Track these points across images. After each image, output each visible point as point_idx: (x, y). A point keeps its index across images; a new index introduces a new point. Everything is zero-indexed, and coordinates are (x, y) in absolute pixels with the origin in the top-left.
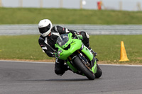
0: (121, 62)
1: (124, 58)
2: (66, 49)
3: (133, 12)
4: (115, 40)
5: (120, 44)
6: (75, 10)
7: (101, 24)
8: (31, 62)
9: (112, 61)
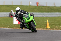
0: (47, 29)
1: (48, 27)
4: (44, 19)
6: (27, 6)
8: (8, 28)
9: (43, 28)
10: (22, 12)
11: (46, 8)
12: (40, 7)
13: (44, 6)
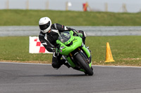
0: (107, 63)
1: (110, 59)
2: (68, 45)
3: (119, 14)
4: (101, 41)
5: (106, 45)
7: (86, 25)
8: (18, 62)
9: (98, 62)
10: (55, 29)
11: (105, 16)
12: (92, 14)
13: (99, 12)
